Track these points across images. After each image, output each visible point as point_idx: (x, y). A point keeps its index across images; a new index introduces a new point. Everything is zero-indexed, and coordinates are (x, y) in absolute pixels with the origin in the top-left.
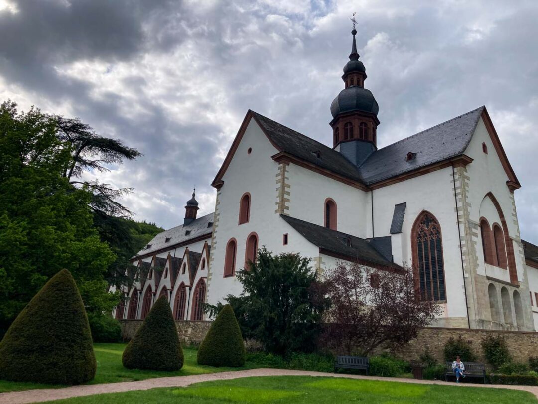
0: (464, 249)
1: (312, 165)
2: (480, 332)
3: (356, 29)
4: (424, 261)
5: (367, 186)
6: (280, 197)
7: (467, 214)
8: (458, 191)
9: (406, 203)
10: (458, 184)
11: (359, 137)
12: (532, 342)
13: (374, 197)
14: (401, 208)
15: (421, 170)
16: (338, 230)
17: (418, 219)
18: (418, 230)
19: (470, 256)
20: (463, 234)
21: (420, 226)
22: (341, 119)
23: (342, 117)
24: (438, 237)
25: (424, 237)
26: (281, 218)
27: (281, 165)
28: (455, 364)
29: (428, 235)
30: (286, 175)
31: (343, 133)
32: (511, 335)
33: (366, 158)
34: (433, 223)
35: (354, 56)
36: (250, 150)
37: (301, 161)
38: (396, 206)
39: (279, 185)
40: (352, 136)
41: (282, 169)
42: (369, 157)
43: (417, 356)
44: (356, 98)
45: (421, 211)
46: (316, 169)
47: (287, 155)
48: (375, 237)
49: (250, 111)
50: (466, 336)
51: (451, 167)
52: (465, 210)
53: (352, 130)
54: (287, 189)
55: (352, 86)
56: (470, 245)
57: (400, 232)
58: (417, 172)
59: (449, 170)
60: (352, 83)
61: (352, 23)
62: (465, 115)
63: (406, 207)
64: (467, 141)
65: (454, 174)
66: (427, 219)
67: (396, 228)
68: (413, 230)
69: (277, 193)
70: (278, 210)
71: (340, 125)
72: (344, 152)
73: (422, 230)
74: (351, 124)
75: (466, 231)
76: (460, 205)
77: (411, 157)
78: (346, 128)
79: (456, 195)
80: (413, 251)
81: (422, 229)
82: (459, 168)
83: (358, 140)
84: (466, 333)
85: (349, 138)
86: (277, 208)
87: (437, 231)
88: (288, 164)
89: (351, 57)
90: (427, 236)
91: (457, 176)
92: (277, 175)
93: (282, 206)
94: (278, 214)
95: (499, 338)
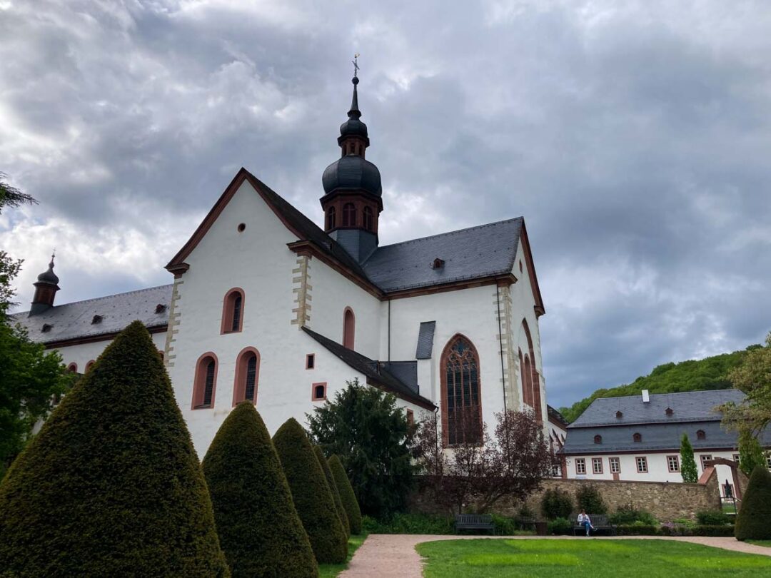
0: (507, 384)
1: (335, 262)
2: (575, 482)
3: (358, 76)
4: (455, 395)
5: (384, 294)
6: (300, 302)
7: (510, 344)
8: (502, 315)
9: (435, 322)
10: (502, 307)
11: (362, 225)
12: (620, 491)
13: (391, 310)
14: (428, 328)
15: (458, 285)
16: (355, 350)
17: (449, 343)
18: (449, 356)
19: (514, 393)
20: (506, 367)
21: (451, 352)
22: (339, 197)
23: (340, 195)
24: (474, 367)
25: (455, 365)
26: (302, 331)
27: (302, 258)
28: (582, 517)
29: (461, 364)
30: (308, 273)
31: (342, 216)
32: (602, 484)
33: (370, 255)
34: (467, 350)
35: (355, 113)
36: (242, 227)
37: (324, 255)
38: (421, 323)
39: (299, 285)
40: (353, 223)
41: (304, 264)
42: (373, 254)
43: (514, 511)
44: (361, 172)
45: (454, 334)
46: (339, 267)
47: (312, 245)
48: (391, 360)
49: (243, 170)
50: (562, 486)
51: (494, 287)
52: (509, 339)
53: (354, 214)
54: (308, 292)
55: (352, 154)
56: (513, 380)
57: (429, 357)
58: (452, 285)
59: (492, 289)
60: (353, 150)
61: (354, 67)
62: (499, 223)
63: (434, 326)
64: (511, 257)
65: (498, 294)
66: (460, 343)
67: (424, 352)
68: (443, 356)
69: (295, 296)
70: (297, 320)
71: (338, 206)
72: (342, 242)
73: (454, 357)
74: (352, 205)
75: (509, 363)
76: (504, 331)
77: (439, 265)
78: (346, 210)
79: (499, 319)
80: (442, 382)
81: (453, 355)
82: (504, 288)
83: (361, 229)
84: (562, 484)
85: (349, 225)
86: (294, 316)
87: (473, 358)
88: (311, 258)
89: (350, 114)
90: (459, 365)
91: (501, 298)
92: (294, 271)
93: (303, 315)
94: (297, 326)
95: (592, 487)
